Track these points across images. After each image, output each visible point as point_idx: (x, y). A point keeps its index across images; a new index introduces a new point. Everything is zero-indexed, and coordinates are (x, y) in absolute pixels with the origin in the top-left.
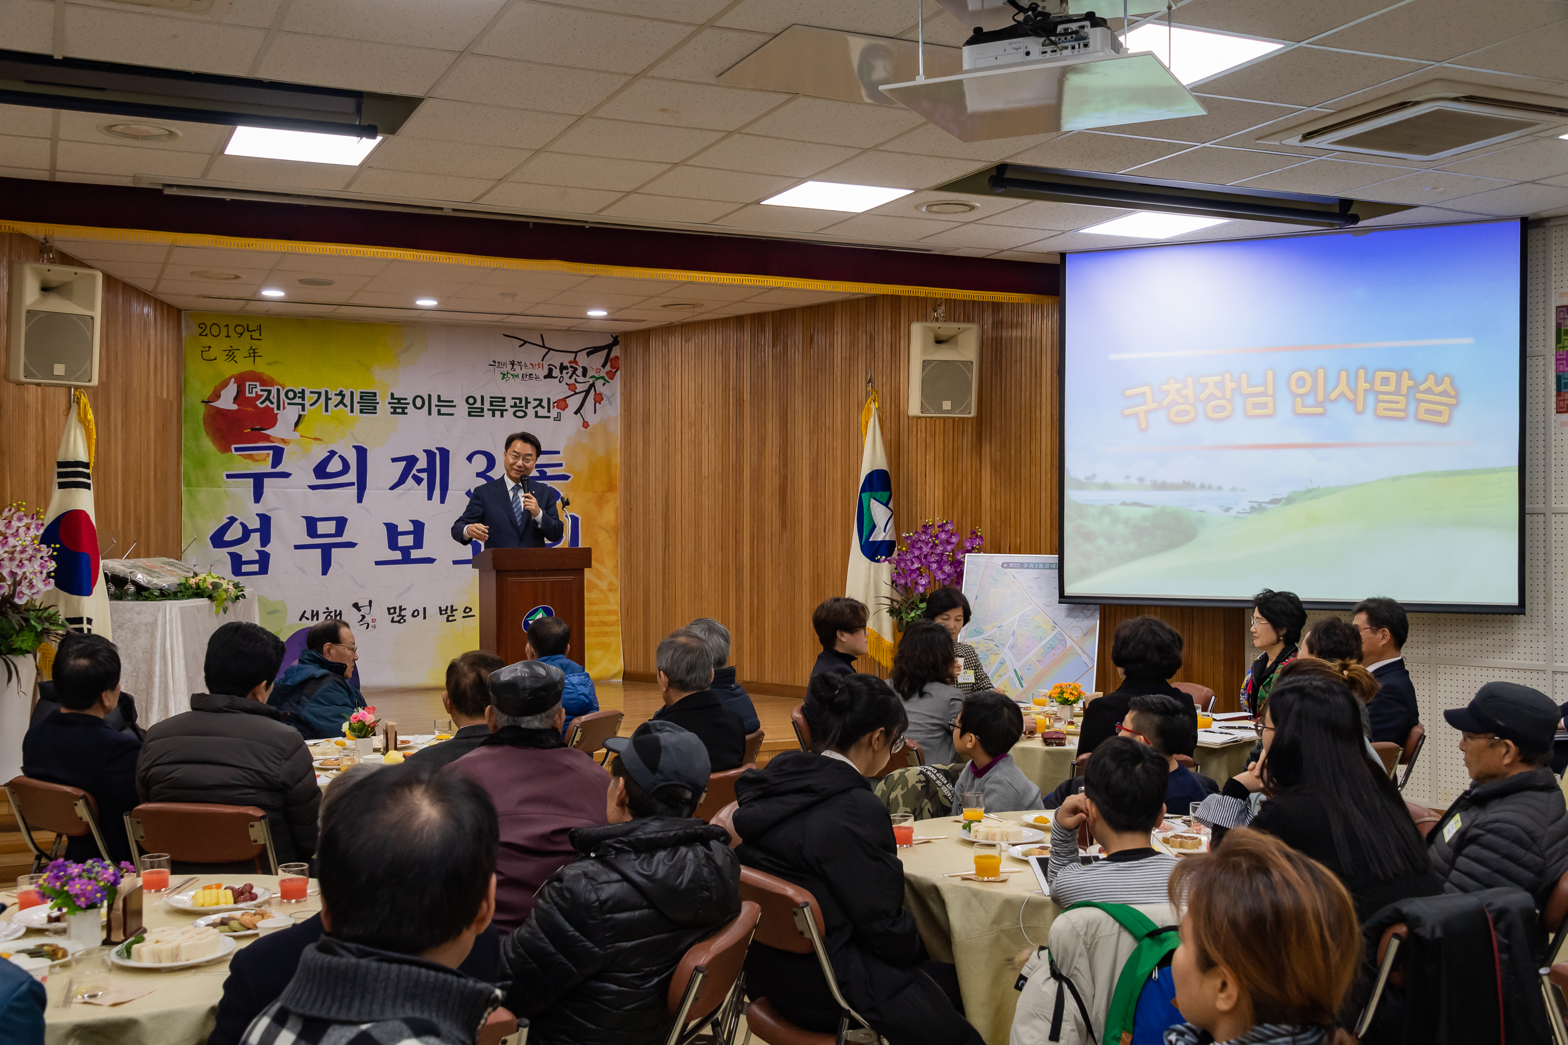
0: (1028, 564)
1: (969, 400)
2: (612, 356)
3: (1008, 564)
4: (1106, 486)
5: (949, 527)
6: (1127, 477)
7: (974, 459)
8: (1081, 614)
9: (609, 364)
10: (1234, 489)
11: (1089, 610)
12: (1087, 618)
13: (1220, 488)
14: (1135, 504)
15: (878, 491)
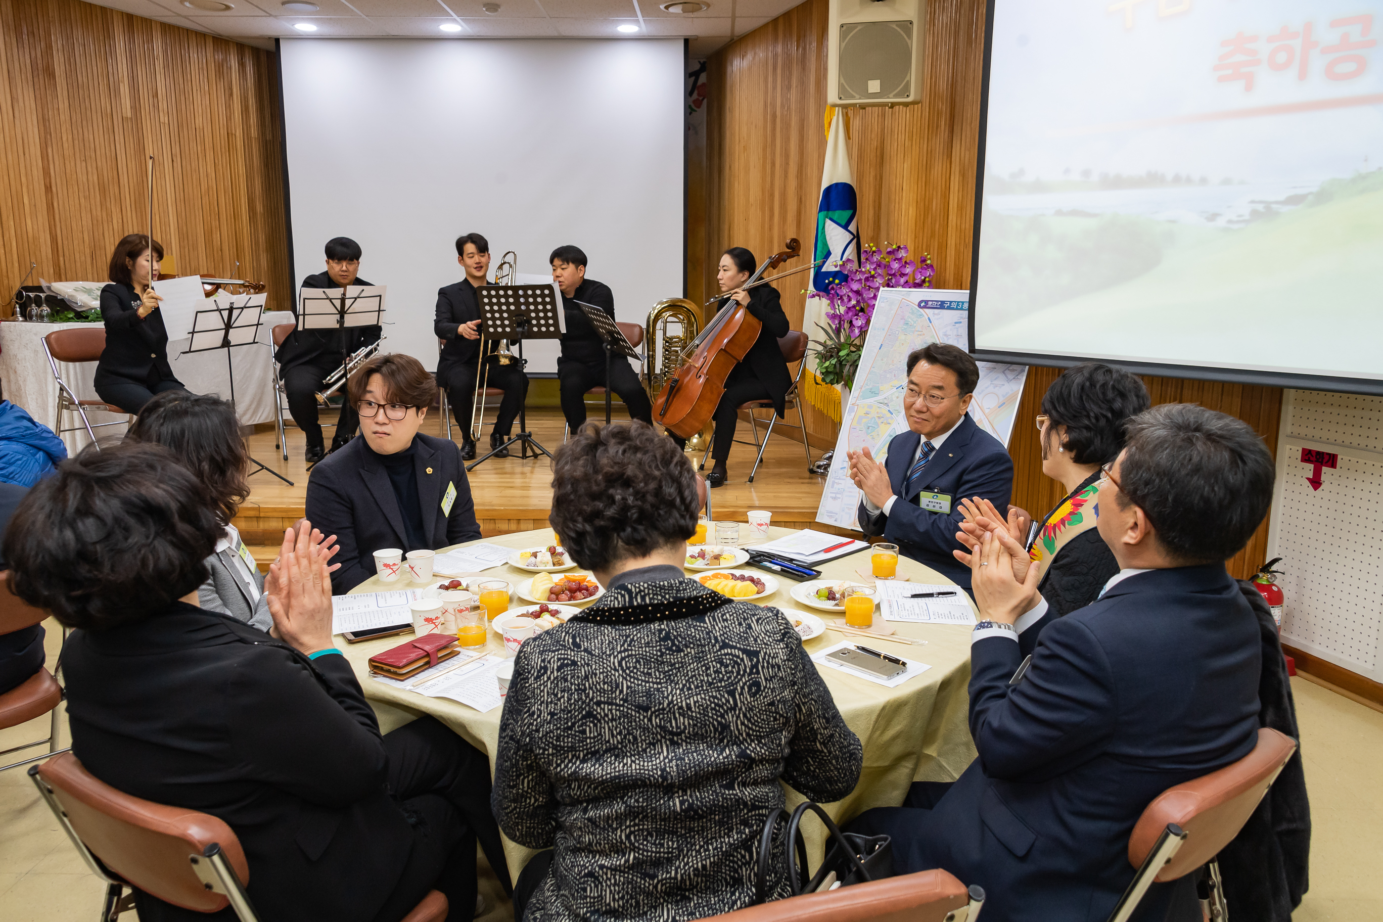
0: (951, 302)
1: (908, 78)
2: (700, 82)
3: (926, 302)
4: (1038, 187)
5: (902, 254)
6: (1067, 171)
7: (945, 162)
8: (1002, 376)
9: (696, 92)
10: (1227, 182)
11: (1013, 370)
12: (1009, 381)
13: (1204, 181)
14: (1075, 213)
15: (835, 210)
